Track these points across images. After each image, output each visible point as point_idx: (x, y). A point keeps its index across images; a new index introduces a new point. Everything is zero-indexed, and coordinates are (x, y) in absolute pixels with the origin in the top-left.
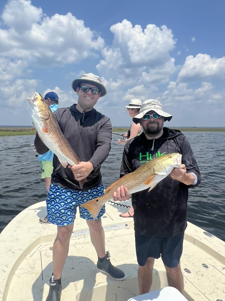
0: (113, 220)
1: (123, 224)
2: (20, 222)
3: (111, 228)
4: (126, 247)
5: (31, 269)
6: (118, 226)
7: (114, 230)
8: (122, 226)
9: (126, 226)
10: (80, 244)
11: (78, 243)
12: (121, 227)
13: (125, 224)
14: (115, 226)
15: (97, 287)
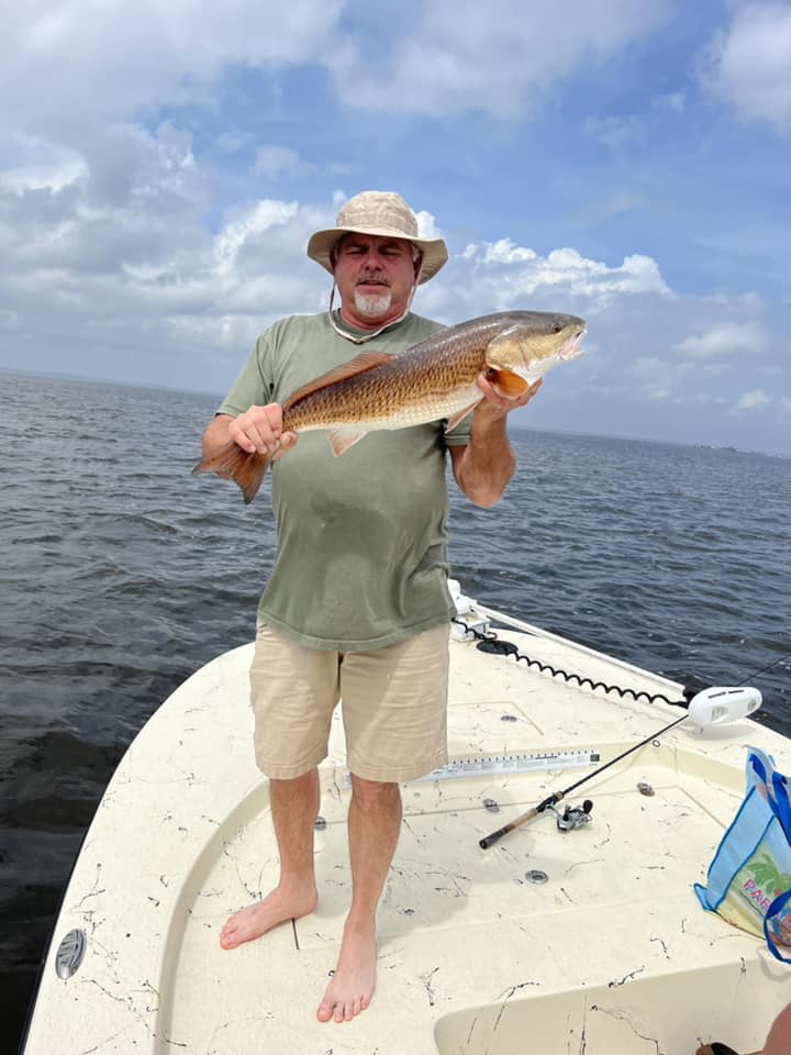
0: (542, 734)
1: (583, 754)
2: (196, 710)
3: (535, 764)
4: (603, 843)
5: (251, 897)
6: (562, 757)
7: (549, 772)
8: (579, 760)
9: (592, 760)
10: (422, 814)
11: (414, 812)
12: (575, 764)
13: (589, 754)
14: (552, 757)
15: (512, 998)
